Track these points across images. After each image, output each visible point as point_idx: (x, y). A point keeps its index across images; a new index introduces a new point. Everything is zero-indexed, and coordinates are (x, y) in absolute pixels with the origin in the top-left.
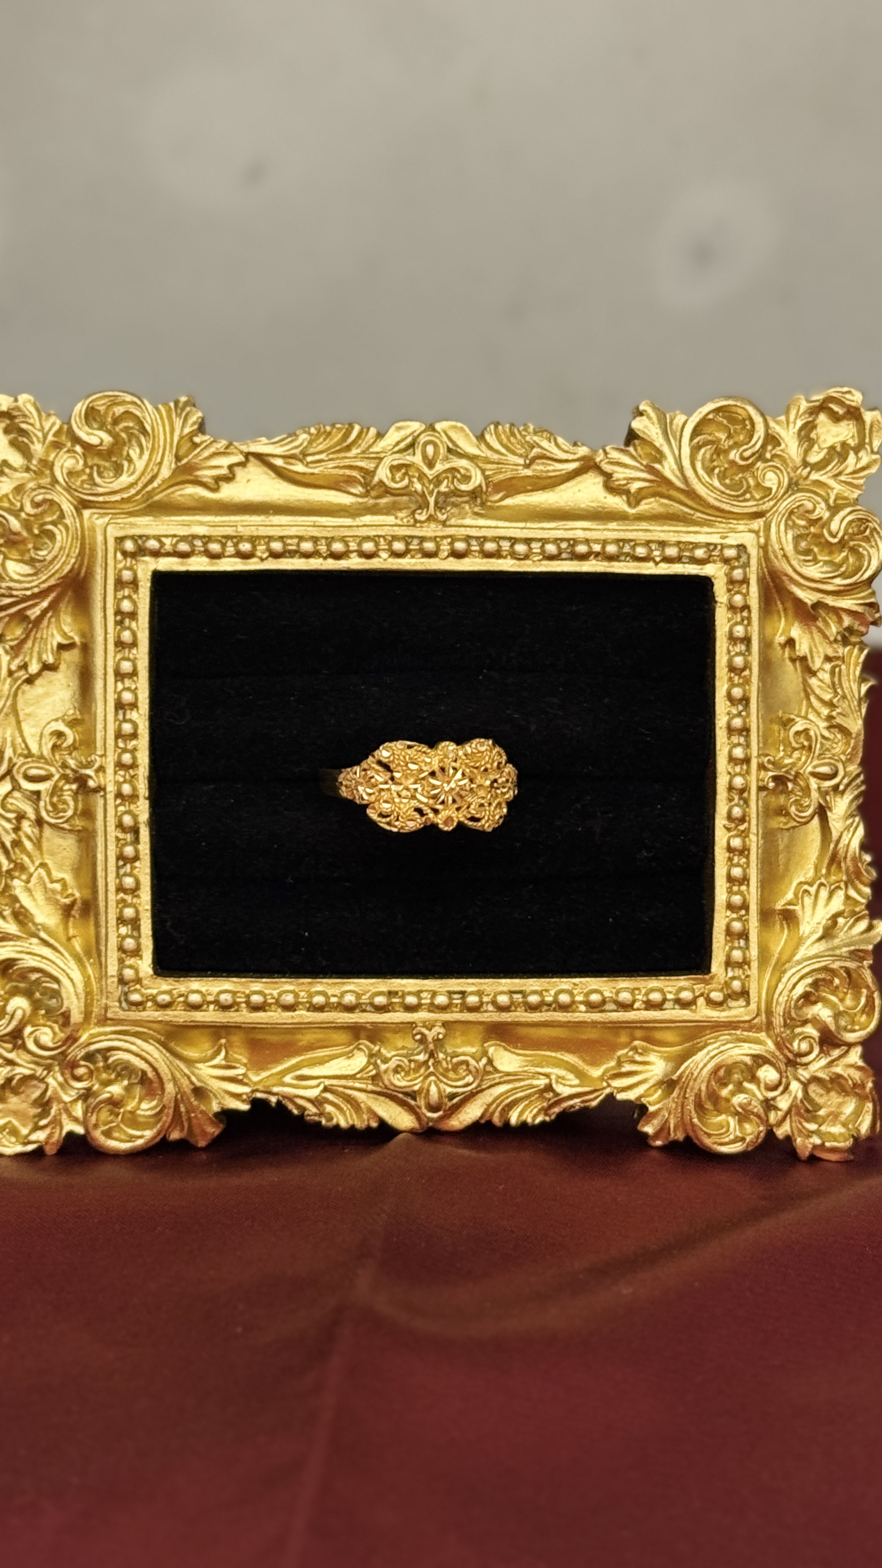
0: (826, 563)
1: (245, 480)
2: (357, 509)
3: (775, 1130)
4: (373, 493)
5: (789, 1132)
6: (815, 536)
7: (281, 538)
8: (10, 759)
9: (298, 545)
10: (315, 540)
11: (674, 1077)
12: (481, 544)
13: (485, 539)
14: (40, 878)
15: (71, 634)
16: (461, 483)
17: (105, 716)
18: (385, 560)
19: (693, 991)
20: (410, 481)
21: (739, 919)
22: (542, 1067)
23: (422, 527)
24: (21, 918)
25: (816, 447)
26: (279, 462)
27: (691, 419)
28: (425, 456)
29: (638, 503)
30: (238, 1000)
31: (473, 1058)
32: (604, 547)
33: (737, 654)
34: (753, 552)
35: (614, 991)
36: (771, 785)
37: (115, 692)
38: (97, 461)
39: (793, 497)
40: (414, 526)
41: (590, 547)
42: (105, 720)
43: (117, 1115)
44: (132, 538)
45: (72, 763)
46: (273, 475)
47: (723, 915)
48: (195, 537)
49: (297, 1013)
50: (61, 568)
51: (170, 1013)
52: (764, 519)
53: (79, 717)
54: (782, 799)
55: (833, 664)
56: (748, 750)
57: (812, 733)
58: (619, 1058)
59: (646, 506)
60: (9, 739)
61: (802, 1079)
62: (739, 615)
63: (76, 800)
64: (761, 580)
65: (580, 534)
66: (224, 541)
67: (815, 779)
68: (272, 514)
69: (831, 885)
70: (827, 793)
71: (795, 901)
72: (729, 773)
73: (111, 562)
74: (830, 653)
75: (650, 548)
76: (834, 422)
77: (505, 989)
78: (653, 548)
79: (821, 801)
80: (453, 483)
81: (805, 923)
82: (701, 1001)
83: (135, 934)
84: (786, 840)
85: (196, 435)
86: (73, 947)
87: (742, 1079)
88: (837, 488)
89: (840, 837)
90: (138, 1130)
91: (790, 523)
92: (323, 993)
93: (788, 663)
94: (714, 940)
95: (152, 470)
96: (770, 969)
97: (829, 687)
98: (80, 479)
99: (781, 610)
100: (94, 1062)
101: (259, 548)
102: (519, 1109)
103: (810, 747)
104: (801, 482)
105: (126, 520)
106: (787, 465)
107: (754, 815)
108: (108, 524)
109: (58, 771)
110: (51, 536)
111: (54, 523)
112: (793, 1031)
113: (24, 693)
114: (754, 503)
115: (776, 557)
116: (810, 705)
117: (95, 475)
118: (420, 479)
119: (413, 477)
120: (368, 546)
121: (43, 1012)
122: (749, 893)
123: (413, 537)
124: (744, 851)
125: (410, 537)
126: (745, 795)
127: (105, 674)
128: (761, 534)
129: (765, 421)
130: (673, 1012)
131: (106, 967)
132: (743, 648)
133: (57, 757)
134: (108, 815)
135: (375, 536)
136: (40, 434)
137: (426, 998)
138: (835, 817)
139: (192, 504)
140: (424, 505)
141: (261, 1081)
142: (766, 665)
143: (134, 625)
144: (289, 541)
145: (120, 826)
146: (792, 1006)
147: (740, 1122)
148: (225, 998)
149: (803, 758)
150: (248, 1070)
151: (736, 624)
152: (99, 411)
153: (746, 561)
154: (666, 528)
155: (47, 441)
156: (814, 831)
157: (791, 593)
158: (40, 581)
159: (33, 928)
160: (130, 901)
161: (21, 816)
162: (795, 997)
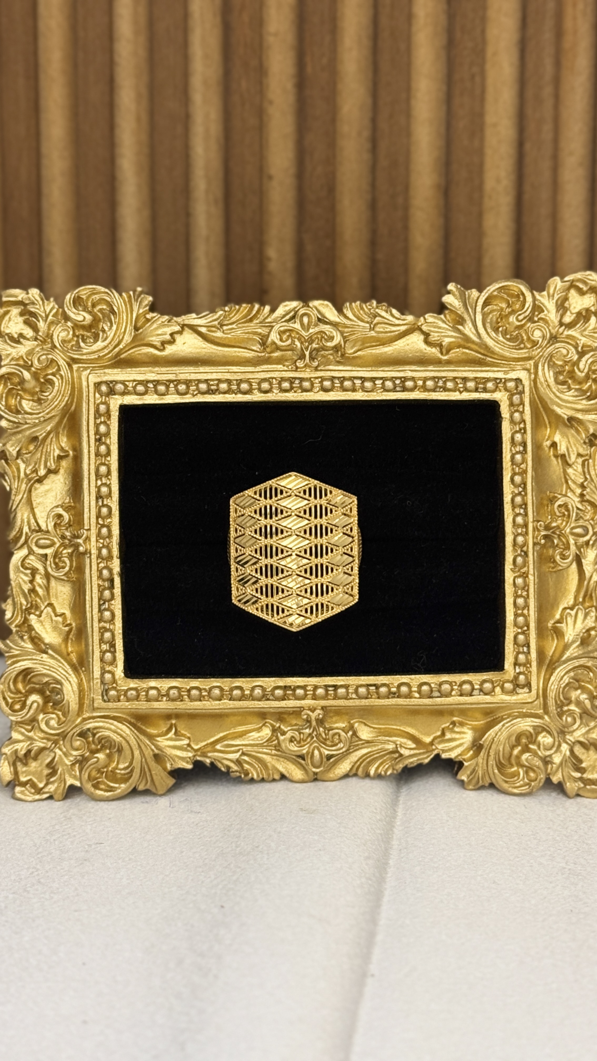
0: (576, 390)
1: (183, 342)
2: (258, 361)
3: (551, 777)
4: (268, 350)
5: (562, 780)
6: (569, 372)
7: (206, 381)
8: (26, 533)
9: (217, 385)
10: (229, 382)
11: (481, 742)
12: (342, 383)
13: (344, 379)
14: (48, 613)
15: (67, 448)
16: (327, 341)
17: (90, 503)
18: (276, 394)
19: (492, 682)
20: (292, 340)
21: (523, 633)
22: (391, 736)
23: (301, 371)
24: (36, 640)
25: (568, 313)
26: (203, 330)
27: (483, 294)
28: (302, 324)
29: (448, 352)
30: (182, 693)
31: (343, 731)
32: (424, 383)
33: (517, 453)
34: (526, 383)
35: (438, 683)
36: (543, 541)
37: (96, 487)
38: (81, 332)
39: (553, 346)
40: (296, 371)
41: (415, 382)
42: (90, 506)
43: (103, 773)
44: (106, 383)
45: (68, 534)
46: (201, 339)
47: (512, 630)
48: (148, 382)
49: (222, 701)
50: (58, 404)
51: (137, 703)
52: (534, 361)
53: (73, 504)
54: (551, 551)
55: (583, 459)
56: (526, 518)
57: (570, 506)
58: (443, 729)
59: (453, 354)
60: (26, 520)
61: (570, 742)
62: (517, 426)
63: (71, 561)
64: (532, 403)
65: (409, 374)
66: (168, 383)
67: (573, 537)
68: (199, 365)
69: (585, 609)
70: (582, 546)
71: (561, 621)
72: (514, 533)
73: (92, 399)
74: (581, 451)
75: (457, 382)
76: (581, 295)
77: (364, 683)
78: (459, 382)
79: (578, 553)
80: (321, 340)
81: (568, 635)
82: (498, 690)
83: (112, 650)
84: (553, 579)
85: (148, 313)
86: (71, 660)
87: (527, 743)
88: (583, 340)
89: (591, 577)
90: (116, 783)
91: (551, 363)
92: (240, 688)
93: (553, 459)
94: (506, 648)
95: (119, 336)
96: (545, 668)
97: (581, 474)
98: (71, 344)
99: (547, 423)
100: (86, 738)
101: (191, 388)
102: (376, 766)
103: (569, 515)
104: (558, 336)
105: (102, 371)
106: (549, 325)
107: (531, 562)
108: (90, 374)
109: (60, 542)
110: (51, 383)
111: (54, 374)
112: (562, 710)
113: (36, 489)
114: (526, 351)
115: (542, 386)
116: (569, 487)
117: (80, 341)
118: (299, 339)
119: (295, 338)
120: (265, 386)
121: (51, 704)
122: (529, 615)
123: (295, 378)
124: (526, 587)
125: (293, 378)
126: (525, 549)
127: (89, 474)
128: (532, 371)
129: (533, 294)
130: (479, 697)
131: (93, 672)
132: (521, 449)
133: (58, 532)
134: (93, 569)
135: (270, 378)
136: (43, 315)
137: (310, 690)
138: (588, 562)
139: (147, 360)
140: (302, 357)
141: (200, 748)
142: (538, 461)
143: (108, 442)
144: (212, 383)
145: (100, 576)
146: (561, 692)
147: (527, 773)
148: (174, 692)
149: (564, 523)
150: (190, 741)
151: (516, 432)
152: (83, 299)
153: (522, 390)
154: (467, 368)
155: (49, 320)
156: (573, 573)
157: (553, 411)
158: (45, 413)
159: (43, 647)
160: (108, 627)
161: (34, 572)
162: (562, 686)
